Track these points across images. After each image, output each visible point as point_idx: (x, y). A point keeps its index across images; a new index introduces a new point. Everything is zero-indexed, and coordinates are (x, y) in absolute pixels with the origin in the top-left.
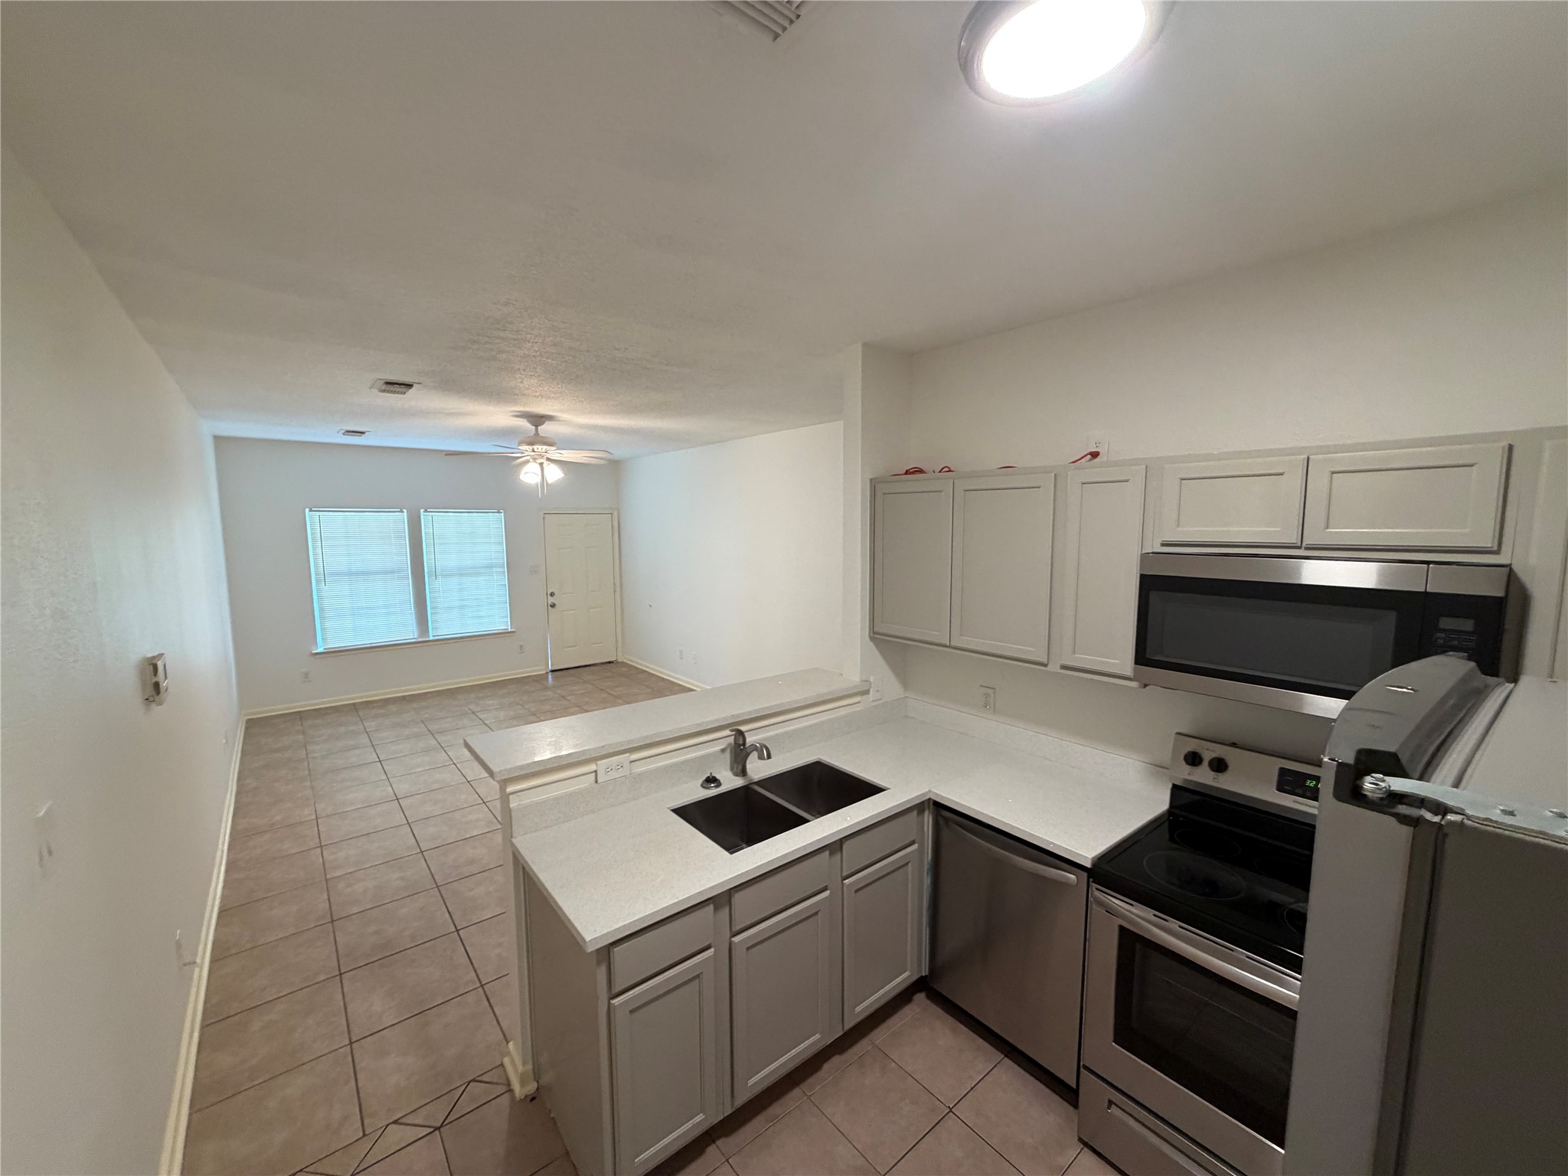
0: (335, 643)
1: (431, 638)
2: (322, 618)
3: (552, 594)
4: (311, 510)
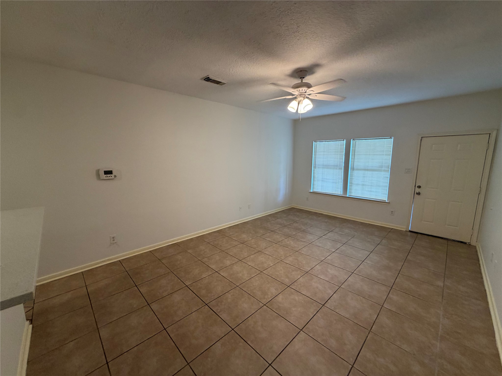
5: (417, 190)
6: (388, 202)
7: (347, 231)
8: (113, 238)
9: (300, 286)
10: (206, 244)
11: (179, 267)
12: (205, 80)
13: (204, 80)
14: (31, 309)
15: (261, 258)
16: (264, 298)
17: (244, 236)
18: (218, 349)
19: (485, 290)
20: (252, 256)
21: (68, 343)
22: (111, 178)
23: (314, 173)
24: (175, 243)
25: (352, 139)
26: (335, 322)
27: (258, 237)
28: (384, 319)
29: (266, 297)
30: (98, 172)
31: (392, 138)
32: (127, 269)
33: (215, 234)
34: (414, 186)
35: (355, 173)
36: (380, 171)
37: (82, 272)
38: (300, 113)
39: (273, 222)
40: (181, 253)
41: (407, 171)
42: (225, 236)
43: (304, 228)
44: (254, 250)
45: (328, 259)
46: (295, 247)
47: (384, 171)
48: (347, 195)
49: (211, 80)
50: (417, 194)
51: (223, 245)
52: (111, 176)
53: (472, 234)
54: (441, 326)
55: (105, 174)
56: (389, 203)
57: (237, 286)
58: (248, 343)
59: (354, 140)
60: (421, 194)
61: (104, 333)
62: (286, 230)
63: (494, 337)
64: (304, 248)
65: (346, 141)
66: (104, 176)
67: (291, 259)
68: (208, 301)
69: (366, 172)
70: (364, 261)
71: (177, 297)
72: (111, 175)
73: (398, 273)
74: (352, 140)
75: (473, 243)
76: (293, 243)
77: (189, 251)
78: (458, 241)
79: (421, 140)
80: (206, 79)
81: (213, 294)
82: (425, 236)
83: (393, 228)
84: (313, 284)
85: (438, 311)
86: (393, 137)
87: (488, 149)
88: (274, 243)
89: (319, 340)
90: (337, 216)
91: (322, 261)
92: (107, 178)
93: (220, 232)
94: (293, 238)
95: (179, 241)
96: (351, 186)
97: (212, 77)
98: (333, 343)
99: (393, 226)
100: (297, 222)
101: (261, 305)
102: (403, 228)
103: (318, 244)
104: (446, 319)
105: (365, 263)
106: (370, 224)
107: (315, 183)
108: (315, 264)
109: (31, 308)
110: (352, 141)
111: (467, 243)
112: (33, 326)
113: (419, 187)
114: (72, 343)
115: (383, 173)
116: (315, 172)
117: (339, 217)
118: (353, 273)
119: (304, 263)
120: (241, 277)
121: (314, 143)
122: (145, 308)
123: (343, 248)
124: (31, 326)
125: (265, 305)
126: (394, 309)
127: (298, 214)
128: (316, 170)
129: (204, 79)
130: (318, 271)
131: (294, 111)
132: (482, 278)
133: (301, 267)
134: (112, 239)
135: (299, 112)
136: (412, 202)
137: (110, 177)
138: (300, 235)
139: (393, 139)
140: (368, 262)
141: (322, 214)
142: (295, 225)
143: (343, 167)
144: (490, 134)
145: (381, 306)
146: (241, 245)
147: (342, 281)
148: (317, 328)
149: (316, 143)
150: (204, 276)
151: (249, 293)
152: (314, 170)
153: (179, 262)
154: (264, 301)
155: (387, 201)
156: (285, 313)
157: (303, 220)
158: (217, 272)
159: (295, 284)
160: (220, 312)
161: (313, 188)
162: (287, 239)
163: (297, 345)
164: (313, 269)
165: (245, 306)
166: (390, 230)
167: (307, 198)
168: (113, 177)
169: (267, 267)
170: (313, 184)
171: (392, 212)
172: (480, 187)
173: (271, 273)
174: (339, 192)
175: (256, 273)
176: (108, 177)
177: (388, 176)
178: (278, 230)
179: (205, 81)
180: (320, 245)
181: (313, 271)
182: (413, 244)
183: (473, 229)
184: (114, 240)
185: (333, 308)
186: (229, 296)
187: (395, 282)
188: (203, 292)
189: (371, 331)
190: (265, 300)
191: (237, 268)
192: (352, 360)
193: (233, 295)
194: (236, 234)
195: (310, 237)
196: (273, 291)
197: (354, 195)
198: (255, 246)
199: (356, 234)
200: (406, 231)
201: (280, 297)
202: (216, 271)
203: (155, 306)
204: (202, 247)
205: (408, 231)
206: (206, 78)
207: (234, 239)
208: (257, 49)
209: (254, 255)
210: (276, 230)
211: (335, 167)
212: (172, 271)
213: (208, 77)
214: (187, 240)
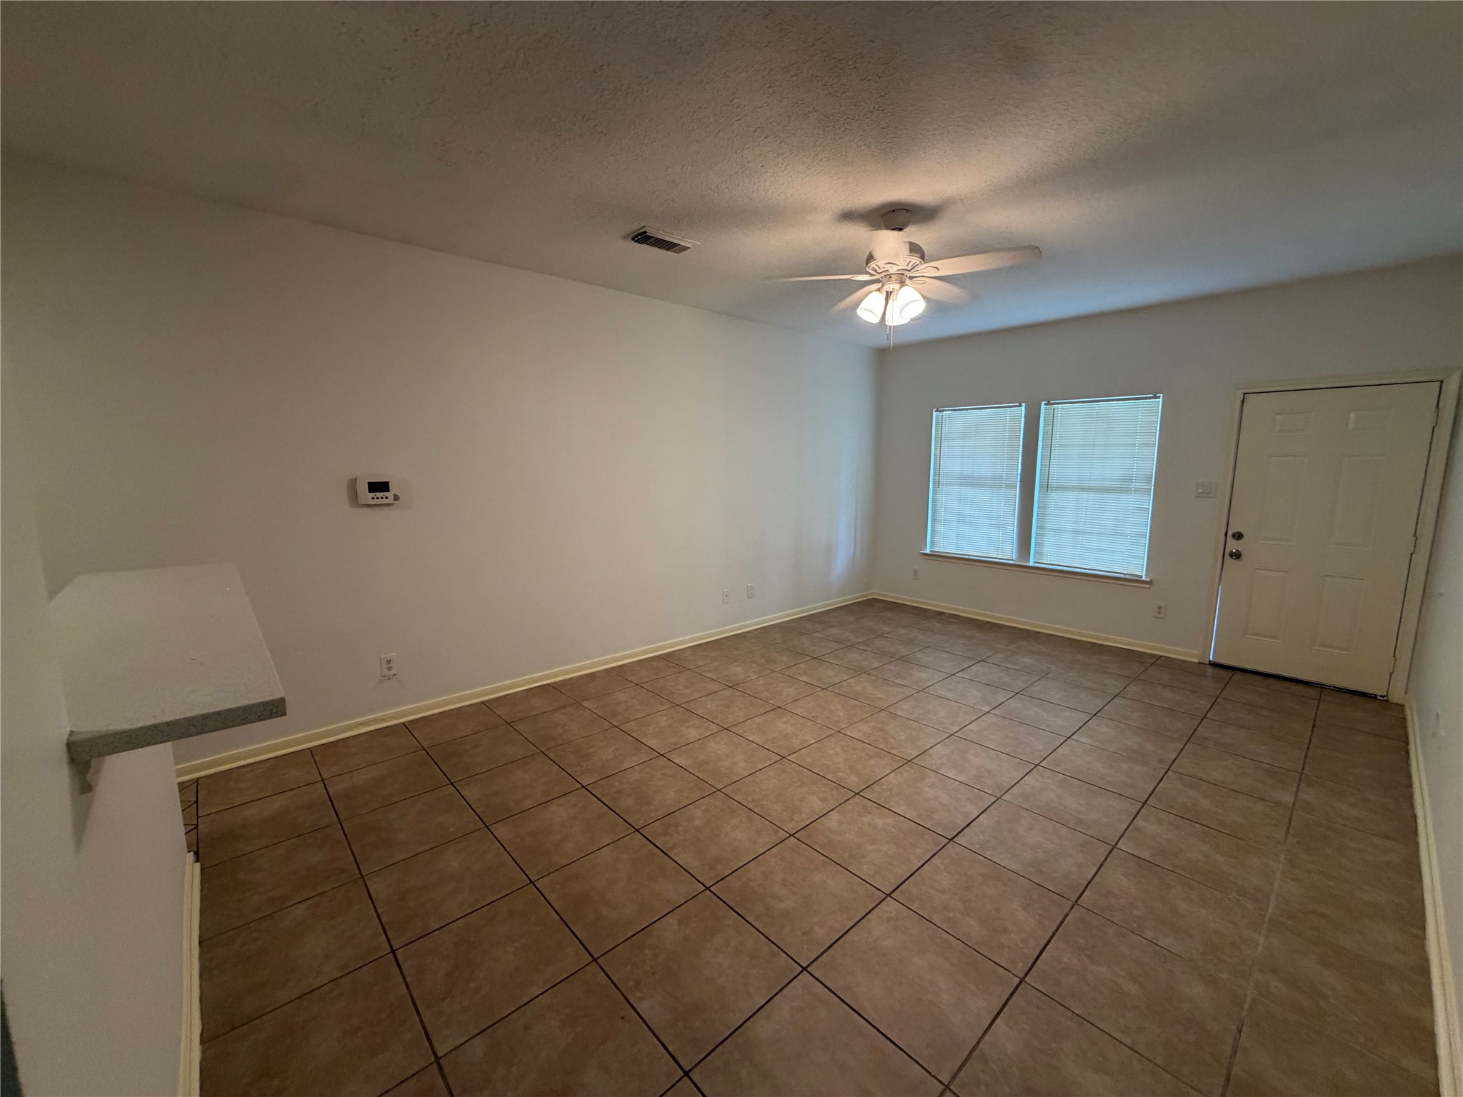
0: (941, 548)
1: (1031, 564)
2: (934, 520)
3: (1238, 536)
4: (937, 411)
5: (1233, 546)
6: (1147, 580)
7: (1027, 660)
8: (389, 662)
9: (889, 793)
10: (633, 686)
11: (560, 742)
12: (636, 239)
13: (633, 239)
14: (192, 829)
15: (783, 725)
16: (792, 820)
17: (737, 669)
18: (671, 930)
19: (1415, 817)
20: (757, 720)
21: (291, 906)
22: (385, 501)
23: (934, 500)
24: (549, 685)
25: (1043, 403)
26: (980, 880)
27: (775, 673)
28: (1116, 877)
29: (796, 817)
30: (353, 483)
31: (1159, 397)
32: (426, 745)
33: (655, 664)
34: (1224, 532)
35: (1054, 498)
36: (1128, 491)
37: (309, 749)
38: (890, 327)
39: (817, 635)
40: (564, 707)
41: (1201, 491)
42: (682, 669)
43: (903, 651)
44: (763, 705)
45: (971, 731)
46: (879, 699)
47: (1137, 491)
48: (1029, 562)
49: (652, 239)
50: (1232, 555)
51: (678, 690)
52: (387, 498)
53: (1393, 670)
54: (1273, 898)
55: (371, 491)
56: (1150, 583)
57: (718, 790)
58: (747, 921)
59: (1048, 403)
60: (1242, 557)
61: (379, 887)
62: (853, 656)
63: (1423, 927)
64: (901, 703)
65: (1025, 408)
66: (367, 497)
67: (864, 728)
68: (641, 822)
69: (1085, 495)
70: (1072, 737)
71: (559, 813)
72: (386, 494)
73: (1167, 768)
74: (1045, 404)
75: (1396, 696)
76: (871, 688)
77: (586, 704)
78: (1353, 692)
79: (1243, 402)
80: (636, 236)
81: (653, 808)
82: (1258, 678)
83: (1162, 656)
84: (927, 789)
85: (1271, 863)
86: (1161, 395)
87: (1436, 424)
88: (819, 689)
89: (936, 919)
90: (1001, 622)
91: (952, 735)
92: (376, 502)
93: (671, 660)
94: (873, 677)
95: (558, 679)
96: (1042, 535)
97: (653, 232)
98: (972, 927)
99: (1161, 649)
100: (885, 635)
101: (783, 835)
102: (1191, 655)
103: (943, 693)
104: (1289, 881)
105: (1074, 743)
106: (1095, 644)
107: (939, 528)
108: (933, 741)
109: (193, 827)
110: (1043, 406)
111: (1379, 698)
112: (201, 866)
113: (1237, 535)
114: (303, 906)
115: (1132, 497)
116: (939, 496)
117: (1006, 626)
118: (1038, 765)
119: (903, 738)
120: (727, 769)
121: (934, 414)
122: (478, 834)
123: (1013, 703)
124: (198, 865)
125: (792, 835)
126: (1145, 854)
127: (889, 614)
128: (943, 489)
129: (633, 235)
130: (939, 759)
131: (874, 319)
132: (1410, 786)
133: (893, 748)
134: (385, 666)
135: (889, 322)
136: (1217, 581)
137: (382, 498)
138: (894, 668)
139: (1161, 400)
140: (1082, 740)
141: (957, 617)
142: (880, 643)
143: (1018, 483)
144: (1442, 382)
145: (1111, 847)
146: (728, 692)
147: (1005, 784)
148: (932, 892)
149: (941, 414)
150: (627, 764)
151: (751, 806)
152: (935, 492)
153: (560, 731)
154: (791, 827)
155: (1144, 577)
156: (847, 855)
157: (903, 631)
158: (662, 755)
159: (876, 787)
160: (673, 847)
161: (933, 542)
162: (857, 678)
163: (876, 927)
164: (926, 753)
165: (740, 835)
166: (1153, 661)
167: (916, 572)
168: (390, 500)
169: (799, 745)
170: (933, 532)
171: (1159, 608)
172: (1415, 535)
173: (809, 760)
174: (1007, 551)
175: (770, 760)
176: (378, 498)
177: (1147, 507)
178: (831, 655)
179: (635, 242)
180: (949, 695)
181: (927, 758)
182: (1218, 697)
183: (1394, 656)
184: (389, 669)
185: (977, 847)
186: (696, 812)
187: (1155, 789)
188: (628, 802)
189: (1078, 903)
190: (793, 823)
191: (717, 747)
192: (1021, 967)
193: (708, 811)
194: (714, 664)
195: (921, 675)
196: (816, 804)
197: (1049, 562)
198: (766, 694)
199: (1055, 668)
200: (1199, 663)
201: (833, 820)
202: (662, 753)
203: (502, 832)
204: (621, 696)
205: (1207, 662)
206: (637, 233)
207: (707, 675)
208: (775, 155)
209: (763, 718)
210: (826, 656)
211: (996, 482)
212: (542, 750)
213: (643, 230)
214: (581, 677)
